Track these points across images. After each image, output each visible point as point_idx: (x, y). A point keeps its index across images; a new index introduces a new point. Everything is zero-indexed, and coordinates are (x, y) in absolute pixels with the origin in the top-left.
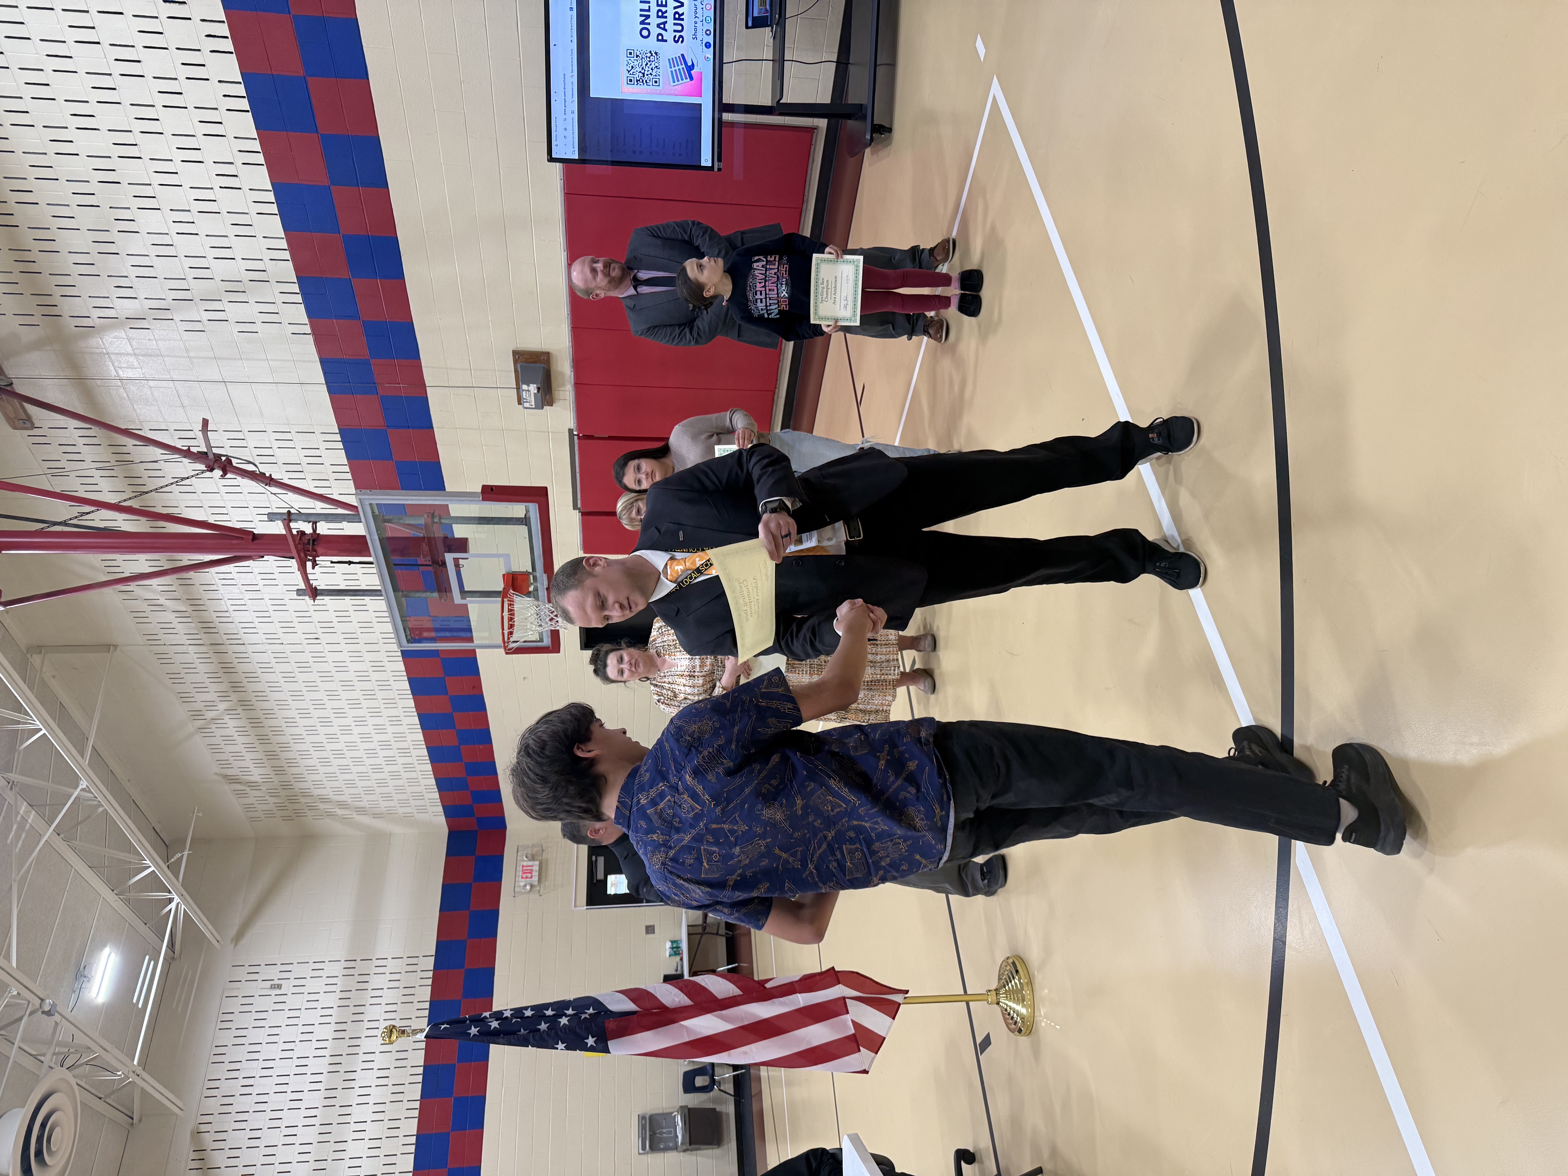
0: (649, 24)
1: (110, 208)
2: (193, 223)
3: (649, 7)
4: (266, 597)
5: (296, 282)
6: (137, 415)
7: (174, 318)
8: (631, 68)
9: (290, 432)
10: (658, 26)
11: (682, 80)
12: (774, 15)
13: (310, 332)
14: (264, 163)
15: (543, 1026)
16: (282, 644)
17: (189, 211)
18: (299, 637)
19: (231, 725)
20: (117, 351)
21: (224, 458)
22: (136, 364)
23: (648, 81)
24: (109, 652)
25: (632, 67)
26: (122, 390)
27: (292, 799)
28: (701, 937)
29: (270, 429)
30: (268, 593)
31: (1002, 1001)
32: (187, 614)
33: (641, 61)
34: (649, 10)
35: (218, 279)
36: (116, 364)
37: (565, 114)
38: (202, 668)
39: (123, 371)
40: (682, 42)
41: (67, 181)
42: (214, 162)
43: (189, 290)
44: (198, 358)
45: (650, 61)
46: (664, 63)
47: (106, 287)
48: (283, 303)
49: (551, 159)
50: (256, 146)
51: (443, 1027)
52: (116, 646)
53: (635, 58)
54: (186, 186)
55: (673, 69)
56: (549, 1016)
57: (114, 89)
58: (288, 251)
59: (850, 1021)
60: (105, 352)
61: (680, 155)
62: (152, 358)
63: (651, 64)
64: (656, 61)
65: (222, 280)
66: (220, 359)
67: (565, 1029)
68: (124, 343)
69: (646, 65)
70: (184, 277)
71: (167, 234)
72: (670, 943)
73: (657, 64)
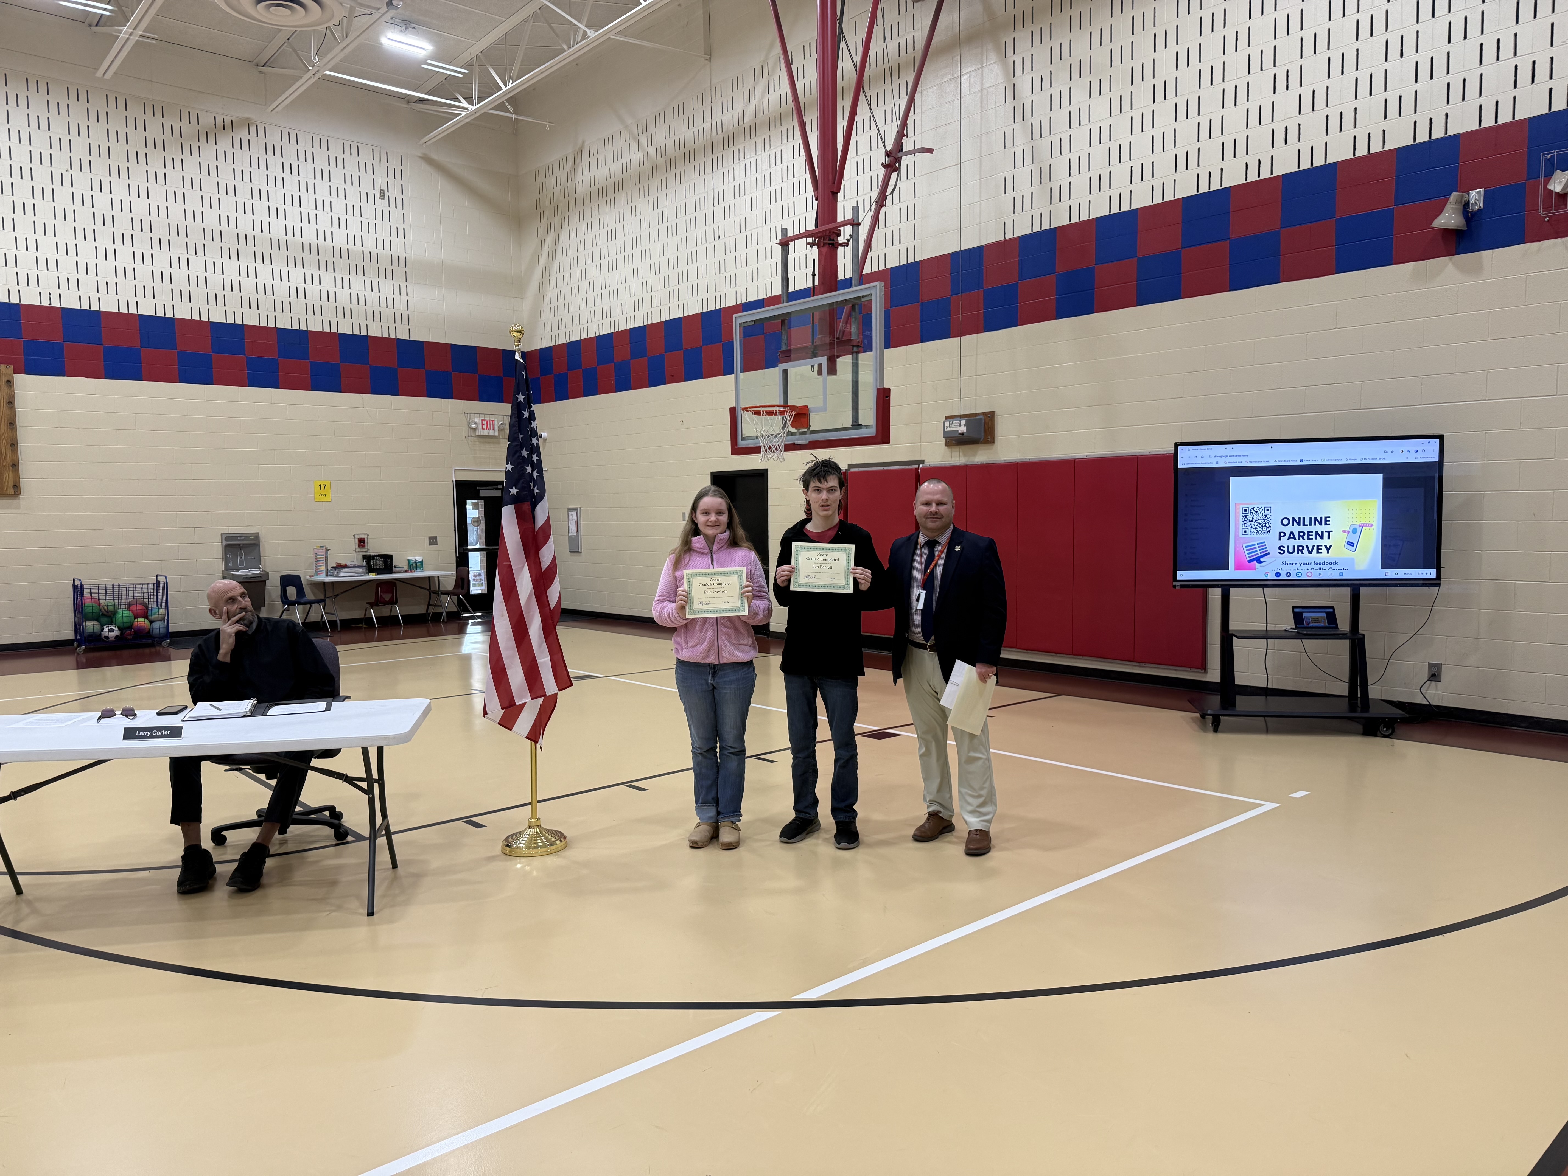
0: (1293, 525)
1: (1111, 76)
2: (1100, 143)
3: (1307, 525)
4: (759, 193)
5: (1052, 227)
6: (928, 89)
7: (1015, 124)
8: (1256, 510)
9: (915, 219)
10: (1292, 533)
11: (1248, 554)
12: (1305, 630)
13: (1006, 238)
14: (1154, 203)
15: (525, 453)
16: (714, 206)
17: (1110, 140)
18: (720, 221)
19: (632, 157)
20: (984, 75)
21: (897, 165)
22: (973, 90)
23: (1245, 525)
24: (704, 54)
25: (1256, 512)
26: (950, 77)
27: (557, 209)
28: (427, 590)
29: (918, 201)
30: (763, 195)
31: (532, 830)
32: (741, 123)
33: (1262, 519)
34: (1304, 525)
35: (1052, 161)
36: (973, 74)
37: (1215, 456)
38: (689, 134)
39: (967, 79)
40: (1280, 553)
41: (1132, 42)
42: (1153, 162)
43: (1041, 137)
44: (981, 142)
45: (1262, 526)
46: (1262, 538)
47: (1042, 68)
48: (1032, 216)
49: (1177, 446)
50: (1169, 197)
51: (524, 373)
52: (710, 60)
53: (1264, 514)
54: (1131, 138)
55: (1257, 546)
56: (532, 457)
57: (1211, 84)
58: (1078, 221)
59: (526, 701)
60: (984, 65)
61: (1185, 553)
62: (980, 104)
63: (1259, 527)
64: (1263, 531)
65: (1050, 165)
66: (981, 161)
67: (523, 470)
68: (992, 81)
69: (1259, 523)
70: (1052, 133)
71: (1089, 121)
72: (420, 561)
73: (1260, 532)
